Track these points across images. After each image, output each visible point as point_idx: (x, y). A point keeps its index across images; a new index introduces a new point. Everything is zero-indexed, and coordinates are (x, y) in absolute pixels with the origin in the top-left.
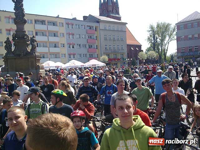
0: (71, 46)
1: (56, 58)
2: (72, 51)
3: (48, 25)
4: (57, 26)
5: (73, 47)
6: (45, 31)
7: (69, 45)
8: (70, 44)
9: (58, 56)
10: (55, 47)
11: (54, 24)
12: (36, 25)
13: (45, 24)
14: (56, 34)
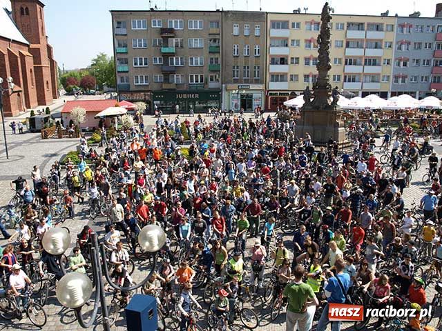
0: (402, 63)
1: (373, 81)
2: (402, 70)
3: (368, 29)
4: (382, 30)
5: (405, 65)
6: (362, 40)
7: (397, 61)
8: (401, 60)
9: (376, 79)
10: (374, 64)
11: (378, 28)
12: (348, 31)
13: (363, 30)
14: (379, 44)
